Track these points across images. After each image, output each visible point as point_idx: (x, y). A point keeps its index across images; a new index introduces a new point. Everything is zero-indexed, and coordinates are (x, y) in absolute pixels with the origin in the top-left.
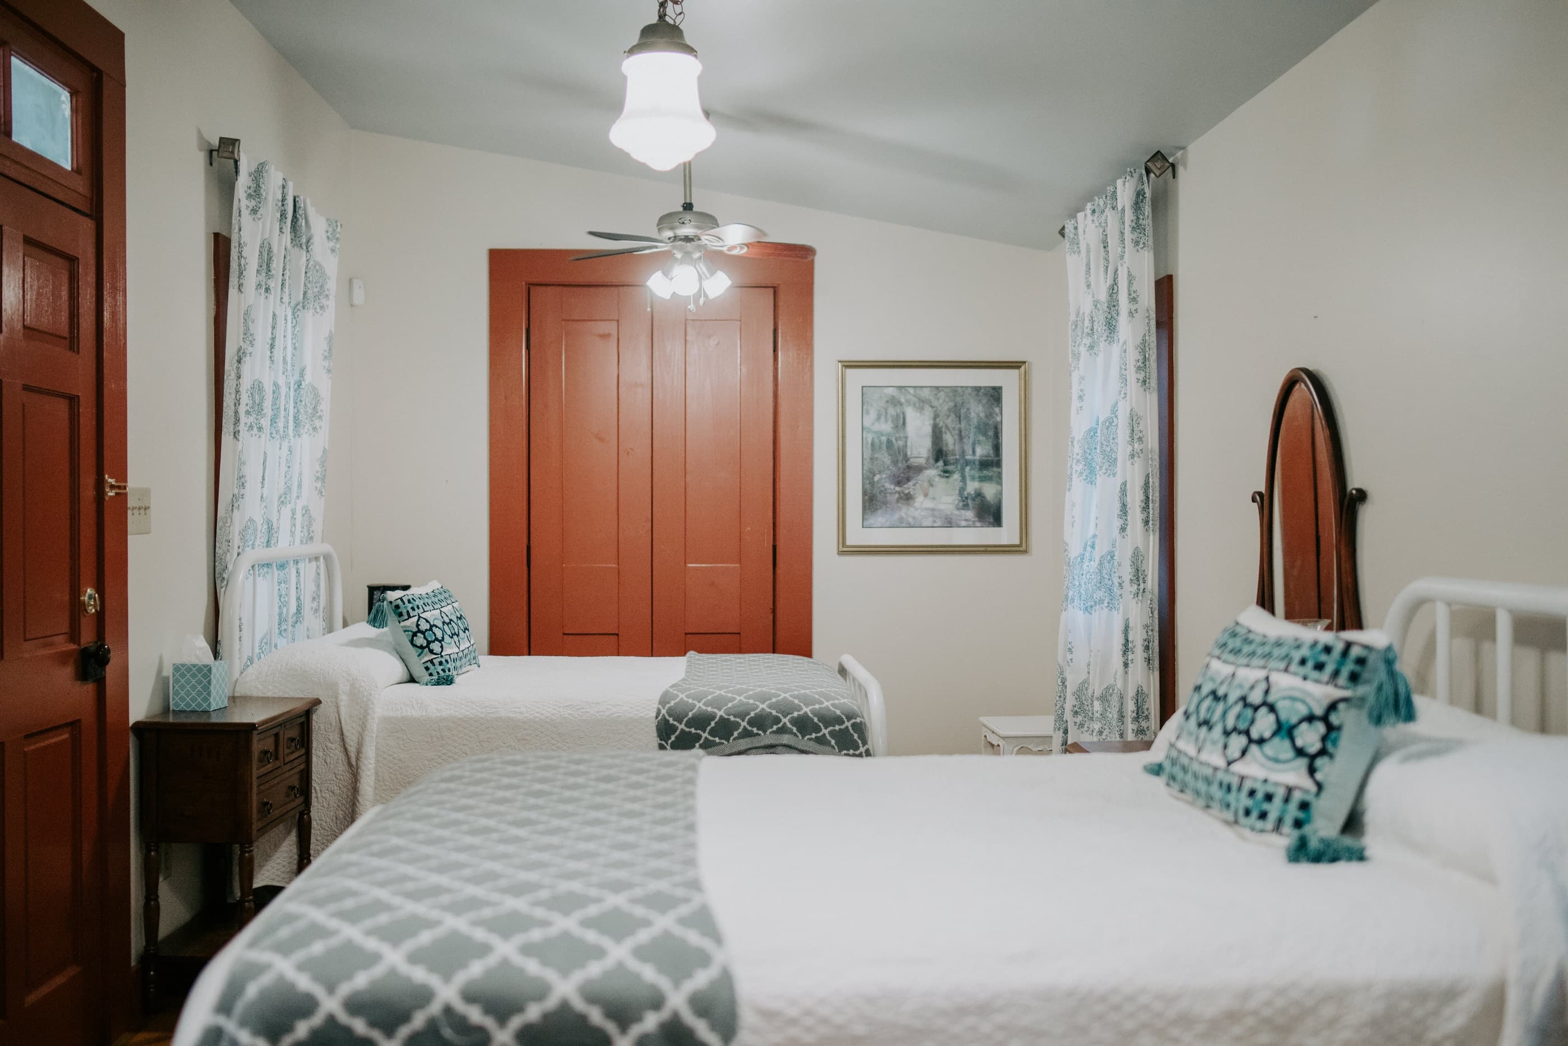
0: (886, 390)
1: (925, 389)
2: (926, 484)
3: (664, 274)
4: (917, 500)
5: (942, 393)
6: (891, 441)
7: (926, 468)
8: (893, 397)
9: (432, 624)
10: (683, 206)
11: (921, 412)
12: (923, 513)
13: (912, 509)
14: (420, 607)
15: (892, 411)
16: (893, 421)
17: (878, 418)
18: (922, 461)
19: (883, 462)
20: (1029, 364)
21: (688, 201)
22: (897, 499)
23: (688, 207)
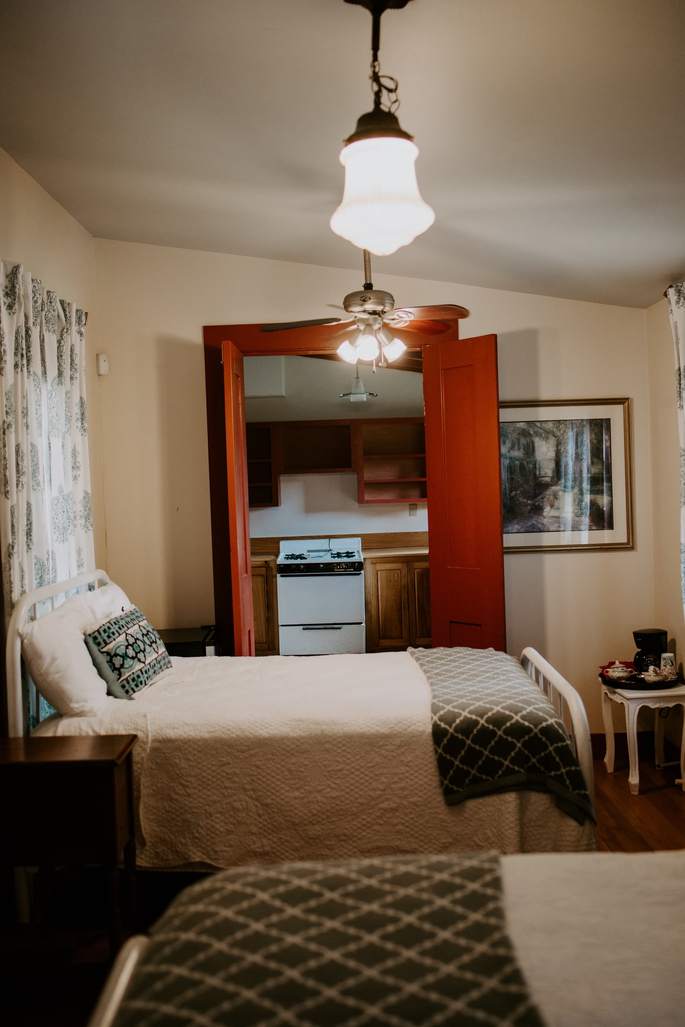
0: (518, 425)
1: (549, 423)
2: (551, 497)
3: (349, 342)
4: (545, 510)
5: (563, 425)
6: (524, 464)
7: (552, 485)
8: (524, 430)
9: (136, 638)
10: (364, 286)
11: (546, 441)
12: (550, 520)
13: (542, 518)
14: (124, 626)
15: (523, 441)
16: (524, 449)
17: (512, 448)
18: (548, 479)
19: (518, 481)
20: (632, 400)
21: (368, 282)
22: (530, 509)
23: (368, 286)
